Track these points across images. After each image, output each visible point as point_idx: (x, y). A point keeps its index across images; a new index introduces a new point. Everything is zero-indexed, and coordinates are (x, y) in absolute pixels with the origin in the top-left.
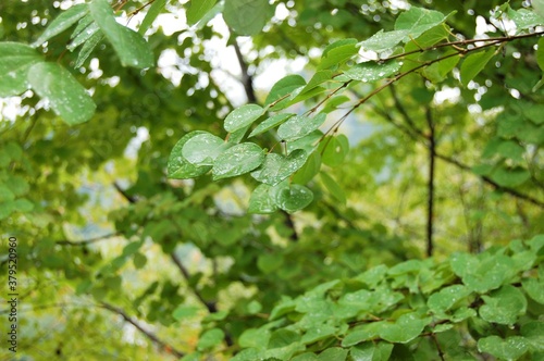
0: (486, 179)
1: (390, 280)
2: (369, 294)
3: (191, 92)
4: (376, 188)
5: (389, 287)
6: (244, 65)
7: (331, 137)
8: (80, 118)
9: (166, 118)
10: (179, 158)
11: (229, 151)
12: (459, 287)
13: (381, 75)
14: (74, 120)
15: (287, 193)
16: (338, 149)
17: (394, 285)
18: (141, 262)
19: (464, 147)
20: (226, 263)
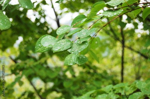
0: (142, 55)
1: (114, 90)
2: (107, 95)
3: (38, 24)
4: (103, 58)
5: (114, 93)
6: (56, 15)
7: (94, 38)
8: (5, 27)
9: (29, 33)
10: (40, 45)
11: (58, 42)
12: (140, 93)
13: (115, 14)
14: (3, 28)
15: (78, 58)
16: (96, 42)
17: (115, 92)
18: (21, 84)
19: (134, 44)
20: (51, 85)
